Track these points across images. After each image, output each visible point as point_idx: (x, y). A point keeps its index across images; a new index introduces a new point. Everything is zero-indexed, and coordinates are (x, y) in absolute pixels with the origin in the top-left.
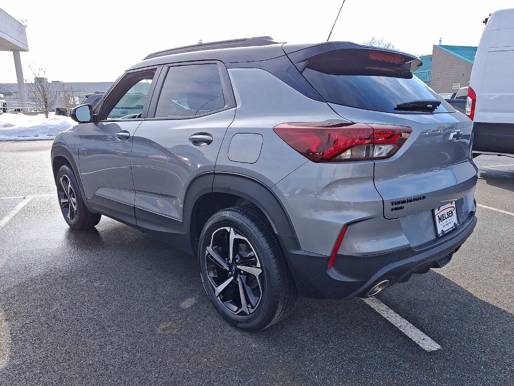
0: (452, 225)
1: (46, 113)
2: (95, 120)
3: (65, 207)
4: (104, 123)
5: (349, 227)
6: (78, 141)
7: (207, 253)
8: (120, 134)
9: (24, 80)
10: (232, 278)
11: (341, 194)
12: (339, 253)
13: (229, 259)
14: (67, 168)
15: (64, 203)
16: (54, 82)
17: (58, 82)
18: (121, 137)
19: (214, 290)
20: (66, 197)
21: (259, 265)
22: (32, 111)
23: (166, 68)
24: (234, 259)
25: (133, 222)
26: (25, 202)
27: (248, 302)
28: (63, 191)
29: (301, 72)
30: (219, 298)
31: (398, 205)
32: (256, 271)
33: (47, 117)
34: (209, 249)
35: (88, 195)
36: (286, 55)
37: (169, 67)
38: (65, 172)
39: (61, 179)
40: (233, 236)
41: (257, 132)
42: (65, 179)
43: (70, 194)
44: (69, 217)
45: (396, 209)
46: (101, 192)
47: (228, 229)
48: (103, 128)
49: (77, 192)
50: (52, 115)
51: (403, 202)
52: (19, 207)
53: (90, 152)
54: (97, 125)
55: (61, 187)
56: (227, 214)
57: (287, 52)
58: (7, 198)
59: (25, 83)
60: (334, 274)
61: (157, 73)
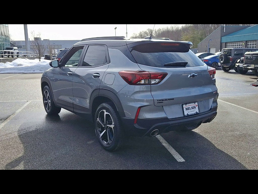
0: (195, 112)
1: (40, 58)
2: (59, 66)
3: (46, 105)
4: (64, 68)
5: (141, 108)
6: (53, 75)
7: (97, 121)
8: (69, 73)
9: (29, 39)
10: (105, 130)
11: (138, 96)
12: (139, 118)
13: (104, 123)
14: (47, 87)
15: (45, 103)
16: (45, 40)
17: (47, 40)
18: (69, 74)
19: (99, 135)
20: (46, 100)
21: (113, 124)
22: (32, 57)
23: (87, 46)
24: (106, 122)
25: (72, 110)
26: (28, 103)
27: (110, 139)
28: (45, 97)
29: (131, 52)
30: (101, 139)
31: (161, 101)
32: (112, 126)
33: (40, 61)
34: (98, 119)
35: (55, 99)
36: (127, 45)
37: (89, 46)
38: (46, 88)
39: (45, 92)
40: (105, 113)
41: (114, 73)
42: (46, 92)
43: (48, 99)
44: (47, 109)
45: (159, 103)
46: (61, 97)
47: (104, 110)
48: (63, 70)
49: (51, 97)
50: (43, 59)
51: (163, 100)
52: (25, 105)
53: (56, 80)
54: (60, 68)
55: (45, 96)
56: (104, 105)
57: (127, 44)
58: (20, 101)
59: (29, 40)
60: (136, 126)
61: (84, 48)
